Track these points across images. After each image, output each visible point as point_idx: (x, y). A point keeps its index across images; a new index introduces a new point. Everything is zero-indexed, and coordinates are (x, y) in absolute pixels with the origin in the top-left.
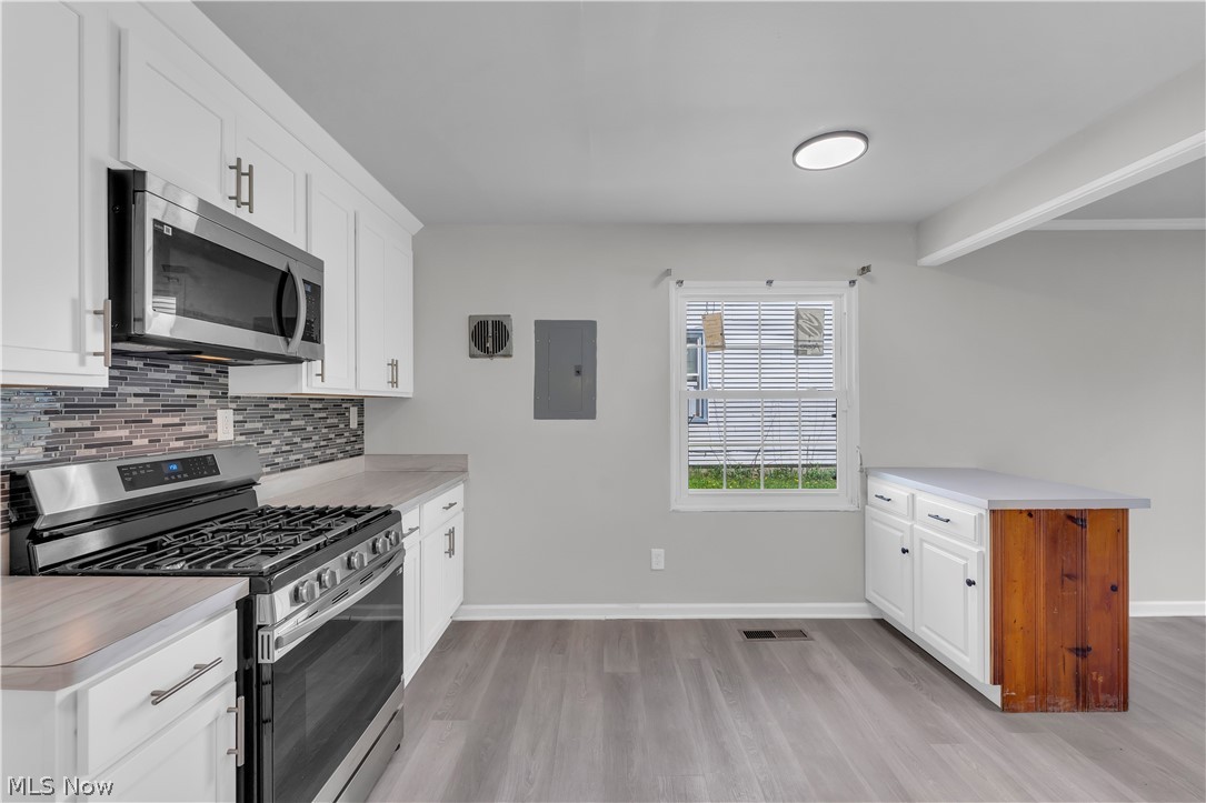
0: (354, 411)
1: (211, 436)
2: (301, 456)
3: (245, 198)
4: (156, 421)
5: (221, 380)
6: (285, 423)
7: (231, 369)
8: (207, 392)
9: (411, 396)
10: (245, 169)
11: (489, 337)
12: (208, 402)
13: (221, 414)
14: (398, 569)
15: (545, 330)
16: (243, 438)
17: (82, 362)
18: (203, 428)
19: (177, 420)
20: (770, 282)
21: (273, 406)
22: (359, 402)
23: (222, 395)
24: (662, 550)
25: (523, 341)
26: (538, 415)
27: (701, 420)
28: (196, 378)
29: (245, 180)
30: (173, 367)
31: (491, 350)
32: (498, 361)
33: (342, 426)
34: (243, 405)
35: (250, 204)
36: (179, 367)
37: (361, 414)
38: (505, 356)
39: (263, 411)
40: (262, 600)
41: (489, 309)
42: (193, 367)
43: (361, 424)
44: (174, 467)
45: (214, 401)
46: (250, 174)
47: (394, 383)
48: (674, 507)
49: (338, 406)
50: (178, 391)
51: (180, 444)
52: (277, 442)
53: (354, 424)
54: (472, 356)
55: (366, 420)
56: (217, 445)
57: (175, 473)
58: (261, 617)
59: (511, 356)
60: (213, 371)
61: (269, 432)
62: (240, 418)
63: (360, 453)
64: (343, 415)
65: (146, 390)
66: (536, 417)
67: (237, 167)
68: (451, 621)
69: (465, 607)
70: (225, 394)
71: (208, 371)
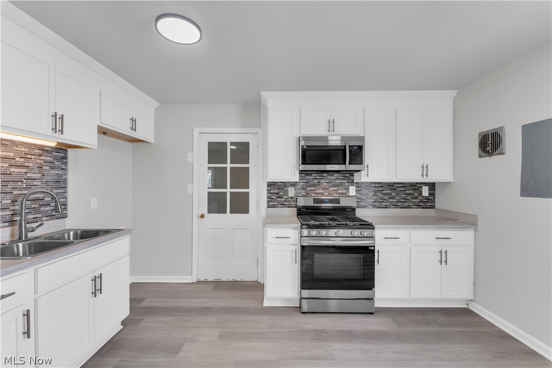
0: (425, 189)
1: (347, 194)
4: (330, 189)
5: (351, 178)
7: (355, 174)
8: (346, 181)
9: (452, 181)
11: (490, 144)
12: (346, 184)
13: (351, 187)
16: (360, 195)
18: (345, 191)
19: (336, 189)
22: (431, 184)
23: (352, 183)
25: (513, 143)
26: (524, 194)
28: (342, 178)
30: (335, 175)
31: (490, 151)
32: (496, 158)
33: (416, 194)
34: (360, 185)
36: (337, 175)
37: (432, 189)
38: (499, 154)
41: (488, 126)
43: (431, 194)
44: (327, 200)
45: (349, 184)
47: (425, 175)
49: (413, 186)
50: (336, 181)
53: (425, 194)
54: (480, 156)
55: (437, 192)
56: (349, 196)
57: (327, 202)
59: (504, 154)
60: (348, 175)
62: (359, 189)
63: (432, 207)
64: (417, 190)
65: (328, 181)
66: (521, 196)
68: (466, 306)
69: (474, 303)
70: (353, 182)
71: (346, 175)
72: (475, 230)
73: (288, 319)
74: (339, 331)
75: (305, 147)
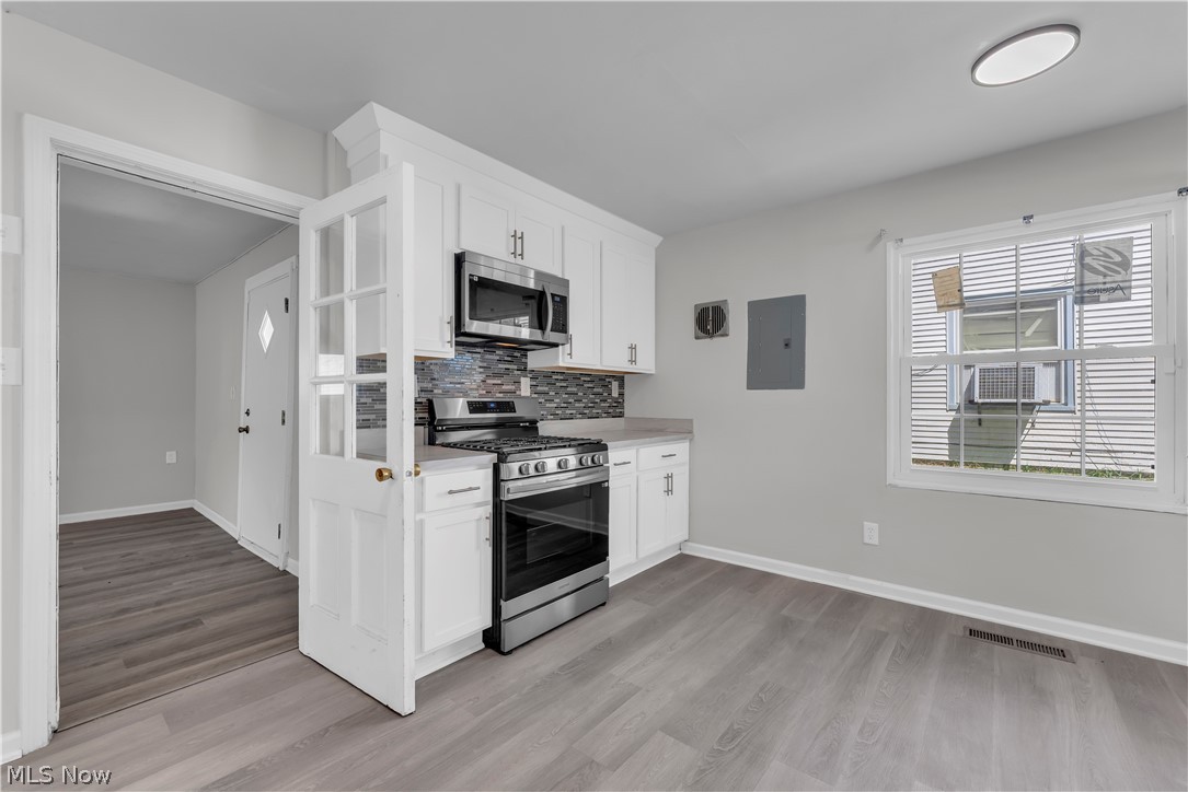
0: (615, 385)
1: (518, 393)
2: (574, 412)
3: (519, 252)
4: (490, 382)
5: (523, 360)
6: (563, 389)
7: (529, 353)
8: (515, 367)
9: (653, 372)
10: (519, 235)
11: (710, 321)
12: (516, 372)
13: (523, 379)
14: (604, 482)
15: (757, 309)
16: (536, 396)
17: (443, 346)
18: (513, 387)
19: (499, 382)
20: (1027, 218)
21: (554, 377)
22: (620, 378)
24: (876, 525)
25: (738, 322)
26: (752, 385)
27: (1064, 408)
28: (509, 359)
29: (519, 241)
31: (711, 331)
32: (717, 341)
33: (605, 394)
34: (536, 375)
35: (521, 255)
36: (501, 353)
37: (622, 386)
38: (722, 335)
39: (549, 380)
40: (503, 467)
41: (709, 298)
42: (508, 352)
43: (621, 394)
44: (492, 405)
45: (519, 372)
46: (522, 238)
47: (633, 361)
48: (890, 480)
49: (603, 380)
50: (500, 366)
51: (501, 395)
52: (557, 400)
53: (615, 394)
54: (697, 338)
55: (626, 391)
56: (520, 397)
57: (493, 408)
58: (503, 476)
59: (727, 335)
60: (519, 354)
61: (552, 393)
62: (534, 383)
63: (621, 415)
64: (607, 386)
65: (485, 365)
66: (748, 388)
67: (514, 236)
68: (679, 552)
69: (690, 544)
70: (525, 369)
71: (516, 354)
72: (691, 440)
73: (493, 678)
74: (595, 649)
75: (476, 279)
